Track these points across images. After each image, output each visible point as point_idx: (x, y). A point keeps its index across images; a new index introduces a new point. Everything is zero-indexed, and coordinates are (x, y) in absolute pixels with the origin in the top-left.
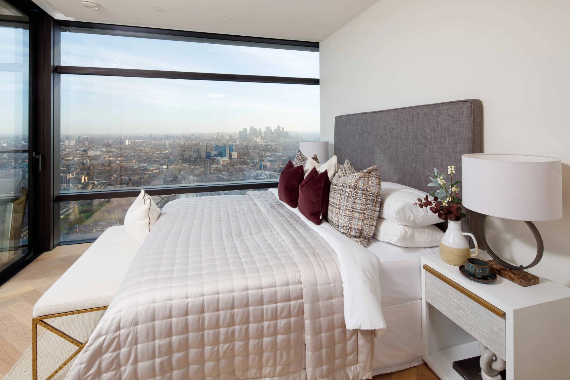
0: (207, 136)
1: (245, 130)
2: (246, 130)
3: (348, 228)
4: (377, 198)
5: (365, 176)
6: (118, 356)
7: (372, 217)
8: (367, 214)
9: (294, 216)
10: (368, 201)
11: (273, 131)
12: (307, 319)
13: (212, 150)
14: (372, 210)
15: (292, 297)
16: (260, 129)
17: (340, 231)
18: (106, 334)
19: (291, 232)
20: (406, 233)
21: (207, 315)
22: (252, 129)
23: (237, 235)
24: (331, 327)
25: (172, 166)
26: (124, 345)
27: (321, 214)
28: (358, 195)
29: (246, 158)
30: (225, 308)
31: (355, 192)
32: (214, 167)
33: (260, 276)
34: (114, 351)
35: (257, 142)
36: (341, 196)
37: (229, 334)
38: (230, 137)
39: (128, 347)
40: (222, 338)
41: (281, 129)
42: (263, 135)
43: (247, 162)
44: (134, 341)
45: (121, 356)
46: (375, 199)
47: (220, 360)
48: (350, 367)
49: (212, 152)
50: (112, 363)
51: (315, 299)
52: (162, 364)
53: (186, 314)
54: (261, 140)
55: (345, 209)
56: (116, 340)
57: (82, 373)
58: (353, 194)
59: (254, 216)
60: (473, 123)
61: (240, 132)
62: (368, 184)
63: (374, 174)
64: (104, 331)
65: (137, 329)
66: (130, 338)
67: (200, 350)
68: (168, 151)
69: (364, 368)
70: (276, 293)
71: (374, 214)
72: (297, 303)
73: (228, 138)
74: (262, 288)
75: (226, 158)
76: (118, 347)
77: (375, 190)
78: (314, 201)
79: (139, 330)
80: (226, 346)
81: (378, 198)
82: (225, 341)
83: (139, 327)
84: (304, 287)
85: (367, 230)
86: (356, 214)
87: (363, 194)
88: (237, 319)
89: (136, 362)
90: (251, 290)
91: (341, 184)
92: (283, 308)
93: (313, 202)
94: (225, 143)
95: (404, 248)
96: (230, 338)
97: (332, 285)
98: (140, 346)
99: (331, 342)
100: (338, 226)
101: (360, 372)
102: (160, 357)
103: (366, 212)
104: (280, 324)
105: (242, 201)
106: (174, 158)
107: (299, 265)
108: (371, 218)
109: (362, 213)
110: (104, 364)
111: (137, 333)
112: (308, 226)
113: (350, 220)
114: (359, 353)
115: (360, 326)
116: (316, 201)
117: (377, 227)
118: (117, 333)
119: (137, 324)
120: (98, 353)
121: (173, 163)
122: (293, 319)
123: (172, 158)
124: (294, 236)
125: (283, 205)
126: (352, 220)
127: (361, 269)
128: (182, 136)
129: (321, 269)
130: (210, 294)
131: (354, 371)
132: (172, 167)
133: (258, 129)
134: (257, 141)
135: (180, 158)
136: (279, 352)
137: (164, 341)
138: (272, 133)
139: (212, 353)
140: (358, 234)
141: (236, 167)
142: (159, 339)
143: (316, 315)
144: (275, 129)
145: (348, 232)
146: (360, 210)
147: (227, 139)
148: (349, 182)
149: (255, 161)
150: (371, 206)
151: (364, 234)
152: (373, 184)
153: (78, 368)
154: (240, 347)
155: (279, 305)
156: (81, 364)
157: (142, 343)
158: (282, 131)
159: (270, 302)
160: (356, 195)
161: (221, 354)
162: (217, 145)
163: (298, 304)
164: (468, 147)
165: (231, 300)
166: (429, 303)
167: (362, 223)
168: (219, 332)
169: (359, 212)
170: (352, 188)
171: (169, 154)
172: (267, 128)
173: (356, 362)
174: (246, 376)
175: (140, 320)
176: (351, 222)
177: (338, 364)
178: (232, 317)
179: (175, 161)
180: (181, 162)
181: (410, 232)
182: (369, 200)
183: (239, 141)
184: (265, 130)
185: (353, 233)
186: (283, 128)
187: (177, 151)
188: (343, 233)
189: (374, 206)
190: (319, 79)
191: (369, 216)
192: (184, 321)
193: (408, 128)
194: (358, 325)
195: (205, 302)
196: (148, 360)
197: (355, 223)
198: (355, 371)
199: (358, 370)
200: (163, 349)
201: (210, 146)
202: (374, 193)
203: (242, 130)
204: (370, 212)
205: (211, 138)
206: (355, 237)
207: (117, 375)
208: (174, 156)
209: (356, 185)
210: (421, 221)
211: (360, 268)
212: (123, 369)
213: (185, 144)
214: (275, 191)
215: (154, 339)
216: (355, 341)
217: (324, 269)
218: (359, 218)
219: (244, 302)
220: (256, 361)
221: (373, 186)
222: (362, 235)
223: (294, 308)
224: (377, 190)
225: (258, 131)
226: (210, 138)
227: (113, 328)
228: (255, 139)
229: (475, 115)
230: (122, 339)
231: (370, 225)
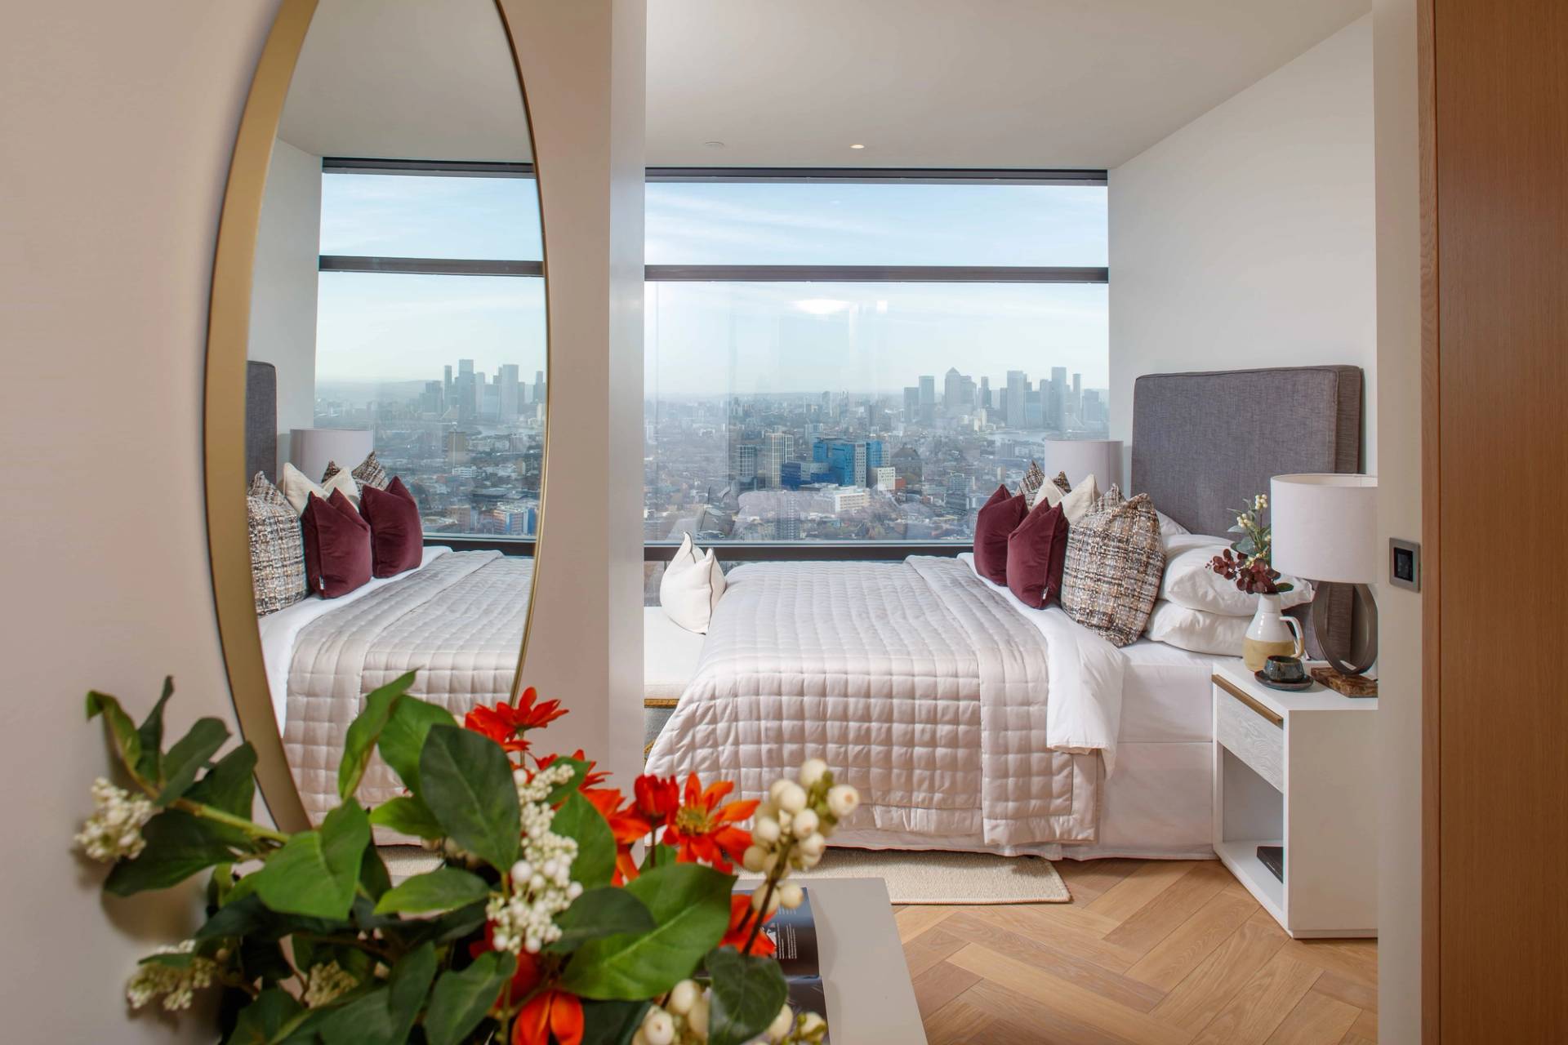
0: (785, 405)
1: (927, 382)
2: (933, 383)
3: (1088, 611)
4: (1148, 557)
5: (1125, 513)
6: (714, 730)
7: (1136, 594)
8: (1125, 586)
9: (996, 598)
10: (1127, 561)
11: (1035, 387)
12: (985, 730)
13: (803, 458)
14: (1135, 579)
15: (961, 694)
16: (985, 381)
17: (1074, 619)
18: (699, 700)
19: (979, 614)
20: (1194, 622)
21: (830, 700)
22: (953, 377)
23: (878, 616)
24: (1025, 748)
25: (666, 510)
26: (722, 718)
27: (1046, 590)
28: (1109, 551)
29: (929, 492)
30: (857, 695)
31: (1104, 545)
32: (813, 521)
33: (912, 660)
34: (710, 723)
35: (973, 431)
36: (1081, 553)
37: (863, 732)
38: (871, 410)
39: (727, 721)
40: (851, 736)
41: (1070, 381)
42: (996, 404)
43: (935, 505)
44: (734, 715)
45: (718, 732)
46: (1145, 559)
47: (850, 768)
48: (1057, 818)
49: (803, 465)
50: (708, 737)
51: (1000, 701)
52: (770, 751)
53: (801, 693)
54: (988, 421)
55: (1086, 577)
56: (712, 710)
57: (675, 740)
58: (1101, 547)
59: (914, 595)
60: (1338, 414)
61: (907, 390)
62: (1131, 531)
63: (1144, 510)
64: (696, 697)
65: (737, 702)
66: (728, 711)
67: (821, 747)
68: (651, 459)
69: (1082, 821)
70: (935, 685)
71: (1141, 588)
72: (969, 706)
73: (864, 415)
74: (913, 675)
75: (856, 487)
76: (714, 721)
77: (1145, 543)
78: (1032, 563)
79: (739, 703)
80: (858, 748)
81: (1151, 558)
82: (857, 742)
83: (740, 699)
84: (983, 683)
85: (1124, 618)
86: (1105, 585)
87: (1118, 548)
88: (875, 713)
89: (736, 743)
90: (896, 675)
91: (1082, 530)
92: (945, 710)
93: (1030, 567)
94: (851, 430)
95: (1195, 654)
96: (864, 738)
97: (1030, 685)
98: (741, 724)
99: (1025, 771)
100: (1072, 609)
101: (1073, 826)
102: (767, 743)
103: (1123, 583)
104: (942, 731)
105: (892, 574)
106: (673, 484)
107: (978, 653)
108: (1133, 596)
109: (1115, 584)
110: (699, 737)
111: (737, 707)
112: (1016, 611)
113: (1091, 597)
114: (1073, 798)
115: (1068, 742)
116: (1035, 564)
117: (1150, 615)
118: (712, 703)
119: (736, 695)
120: (690, 723)
121: (669, 500)
122: (962, 728)
123: (665, 484)
124: (983, 620)
125: (982, 582)
126: (1095, 597)
127: (1085, 665)
128: (700, 404)
129: (1016, 660)
130: (836, 673)
131: (1063, 824)
132: (665, 514)
133: (977, 380)
134: (973, 426)
135: (691, 482)
136: (938, 772)
137: (773, 724)
138: (1032, 397)
139: (838, 754)
140: (1105, 623)
141: (892, 524)
142: (765, 719)
143: (999, 725)
144: (1043, 382)
145: (1087, 619)
146: (1112, 578)
147: (859, 419)
148: (1095, 525)
149: (965, 505)
150: (1136, 572)
151: (1117, 624)
152: (1140, 531)
153: (668, 734)
154: (879, 753)
155: (941, 703)
156: (673, 730)
157: (744, 720)
158: (1072, 388)
159: (925, 696)
160: (1105, 550)
161: (850, 758)
162: (821, 441)
163: (970, 709)
164: (1328, 463)
165: (866, 684)
166: (1225, 748)
167: (1114, 603)
168: (847, 727)
169: (1110, 583)
170: (1099, 536)
171: (654, 467)
172: (1014, 378)
173: (1068, 811)
174: (887, 799)
175: (740, 691)
176: (1094, 601)
177: (1034, 809)
178: (868, 708)
179: (673, 492)
180: (697, 497)
181: (1204, 621)
182: (1132, 560)
183: (905, 424)
184: (1005, 385)
185: (1095, 621)
186: (1077, 377)
187: (683, 457)
188: (1078, 621)
189: (1142, 573)
190: (1107, 269)
191: (1129, 591)
192: (798, 703)
193: (1252, 417)
194: (1065, 740)
195: (828, 682)
196: (752, 743)
197: (1101, 602)
198: (1066, 824)
199: (1071, 823)
200: (771, 734)
201: (796, 443)
202: (1144, 548)
203: (915, 384)
204: (1131, 584)
205: (801, 414)
206: (1099, 627)
207: (715, 755)
208: (673, 476)
209: (1107, 530)
210: (1229, 602)
211: (1082, 662)
212: (721, 748)
213: (708, 434)
214: (968, 558)
215: (759, 719)
216: (1067, 777)
217: (1019, 661)
218: (1109, 594)
219: (885, 691)
220: (903, 780)
221: (1141, 535)
222: (1112, 625)
223: (964, 712)
224: (1149, 541)
225: (979, 386)
226: (798, 411)
227: (708, 694)
228: (966, 419)
229: (1342, 399)
230: (719, 710)
231: (1131, 608)
